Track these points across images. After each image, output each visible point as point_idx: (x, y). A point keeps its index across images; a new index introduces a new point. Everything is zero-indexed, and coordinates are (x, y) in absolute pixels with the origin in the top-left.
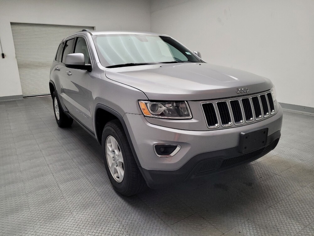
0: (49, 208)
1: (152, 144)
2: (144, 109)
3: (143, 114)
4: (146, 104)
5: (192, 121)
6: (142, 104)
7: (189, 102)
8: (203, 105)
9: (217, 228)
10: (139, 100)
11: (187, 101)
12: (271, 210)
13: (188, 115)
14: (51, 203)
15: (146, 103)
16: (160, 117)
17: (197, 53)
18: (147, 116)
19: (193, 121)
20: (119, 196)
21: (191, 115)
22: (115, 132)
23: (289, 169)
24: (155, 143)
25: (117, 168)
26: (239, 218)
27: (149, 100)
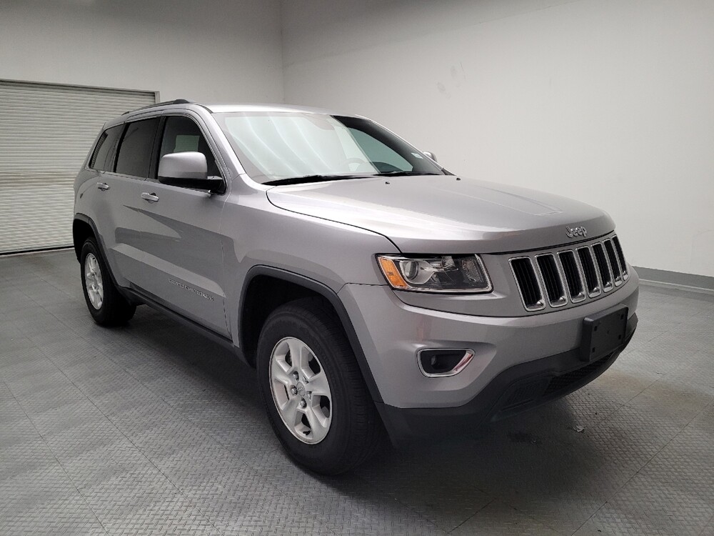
0: (42, 517)
1: (414, 350)
2: (391, 274)
3: (389, 284)
4: (396, 263)
5: (494, 296)
6: (387, 263)
7: (482, 256)
8: (513, 262)
9: (550, 527)
10: (377, 255)
11: (479, 255)
12: (643, 479)
13: (485, 285)
14: (44, 506)
15: (394, 261)
16: (427, 290)
17: (429, 154)
18: (398, 289)
19: (496, 296)
20: (311, 475)
21: (490, 285)
22: (305, 326)
23: (643, 394)
24: (420, 346)
25: (307, 410)
26: (586, 501)
27: (402, 254)
